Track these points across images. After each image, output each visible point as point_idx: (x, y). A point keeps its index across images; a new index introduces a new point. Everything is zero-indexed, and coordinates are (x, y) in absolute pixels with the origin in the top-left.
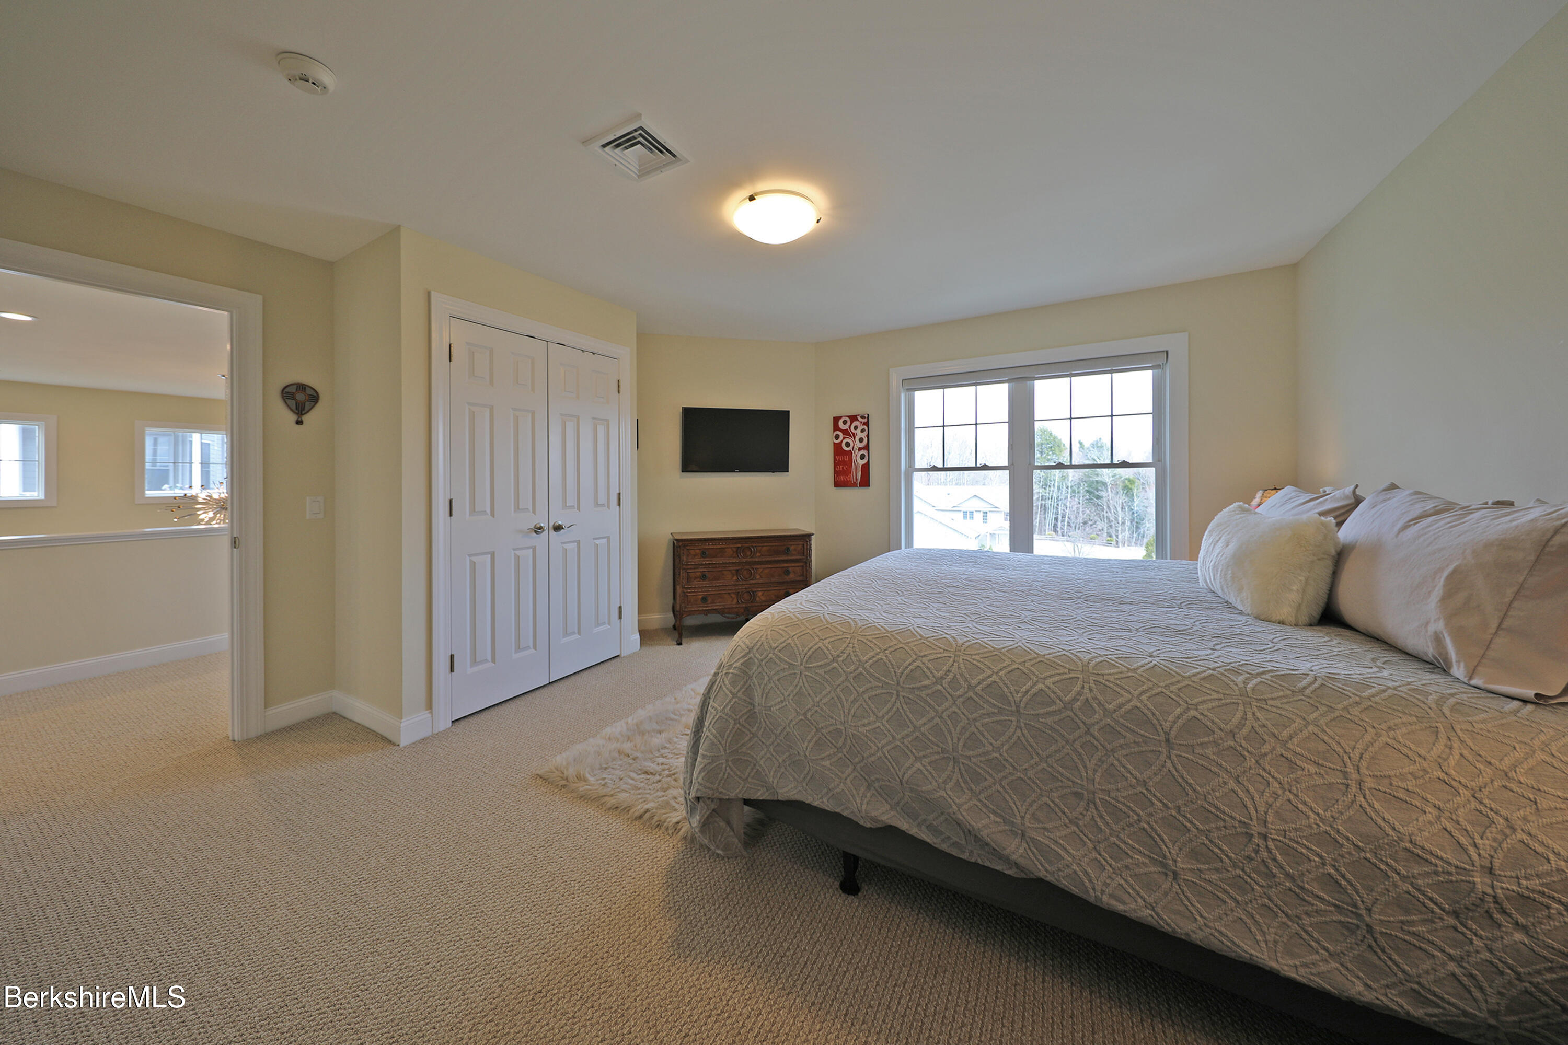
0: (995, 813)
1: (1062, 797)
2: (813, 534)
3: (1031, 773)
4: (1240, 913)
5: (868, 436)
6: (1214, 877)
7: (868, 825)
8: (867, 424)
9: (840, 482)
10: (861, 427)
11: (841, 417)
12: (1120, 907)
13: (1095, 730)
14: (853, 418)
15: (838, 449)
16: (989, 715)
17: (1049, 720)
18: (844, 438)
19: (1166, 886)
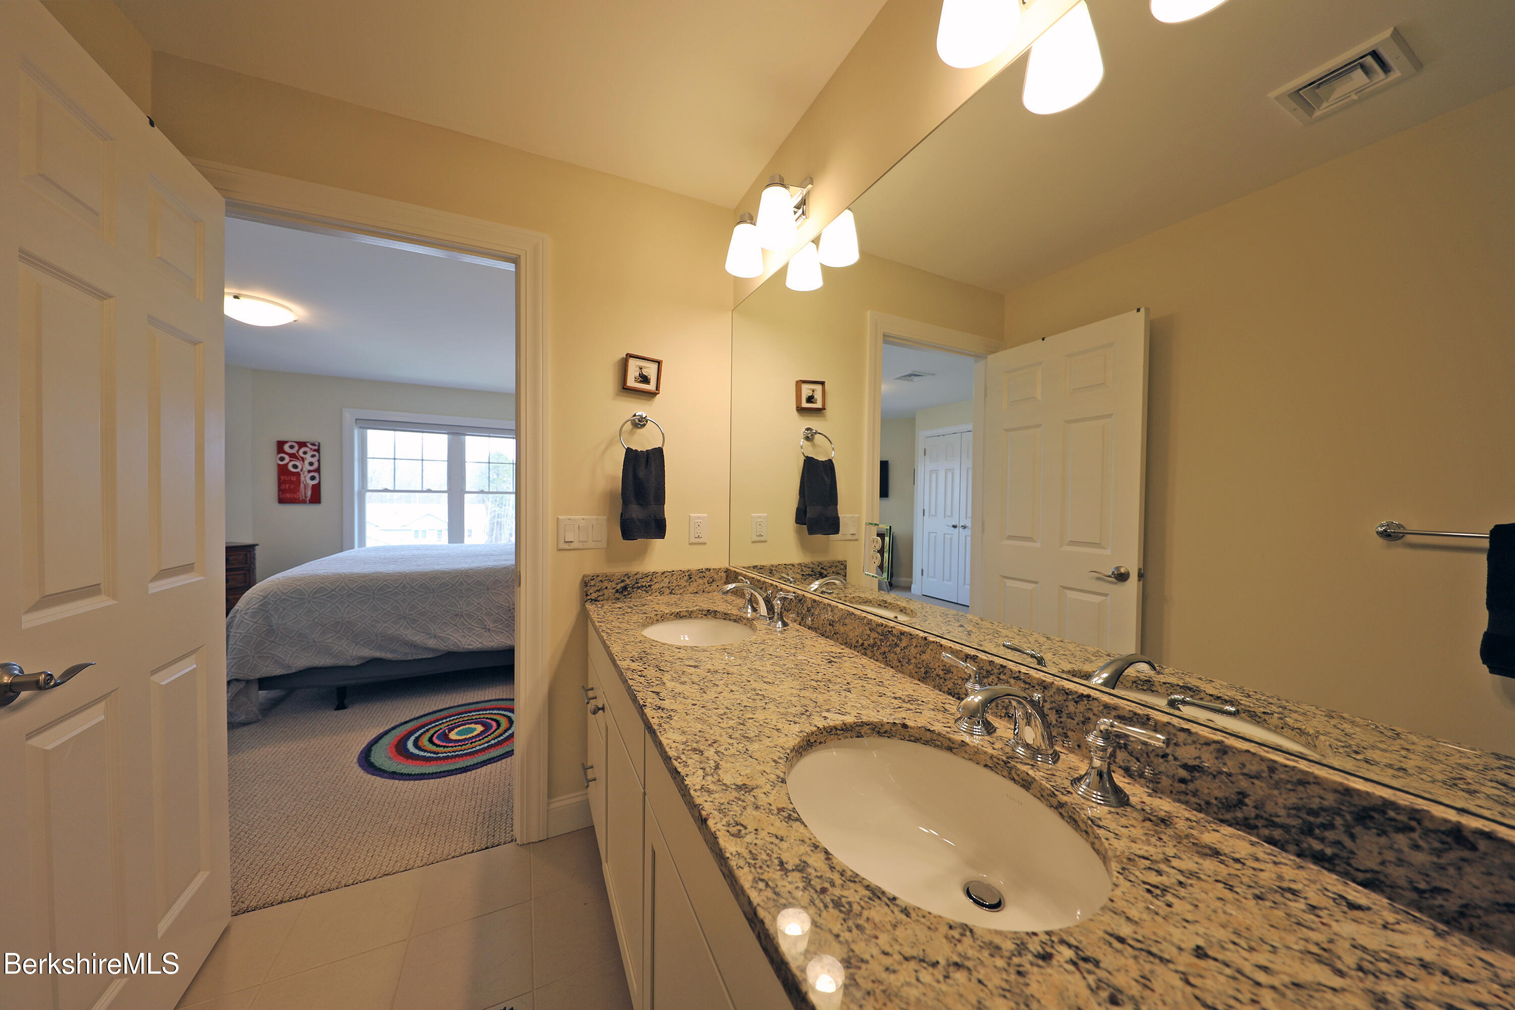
0: (423, 633)
1: (450, 618)
2: (257, 545)
3: (439, 613)
4: (507, 634)
5: (319, 461)
6: (501, 626)
7: (356, 663)
8: (318, 451)
9: (284, 498)
10: (310, 453)
11: (286, 442)
12: (471, 647)
13: (463, 591)
14: (302, 444)
15: (282, 470)
16: (420, 596)
17: (446, 592)
18: (291, 461)
19: (486, 635)
